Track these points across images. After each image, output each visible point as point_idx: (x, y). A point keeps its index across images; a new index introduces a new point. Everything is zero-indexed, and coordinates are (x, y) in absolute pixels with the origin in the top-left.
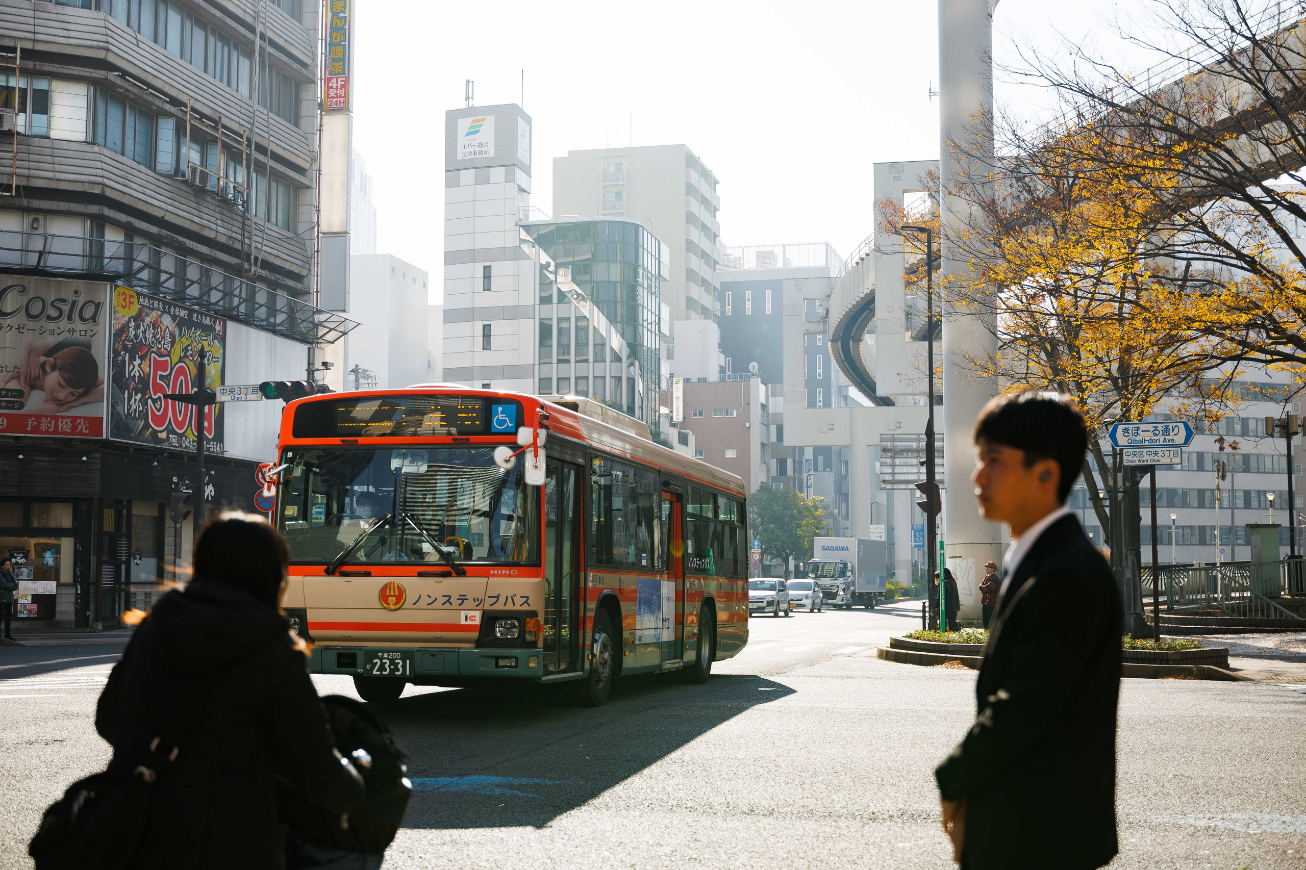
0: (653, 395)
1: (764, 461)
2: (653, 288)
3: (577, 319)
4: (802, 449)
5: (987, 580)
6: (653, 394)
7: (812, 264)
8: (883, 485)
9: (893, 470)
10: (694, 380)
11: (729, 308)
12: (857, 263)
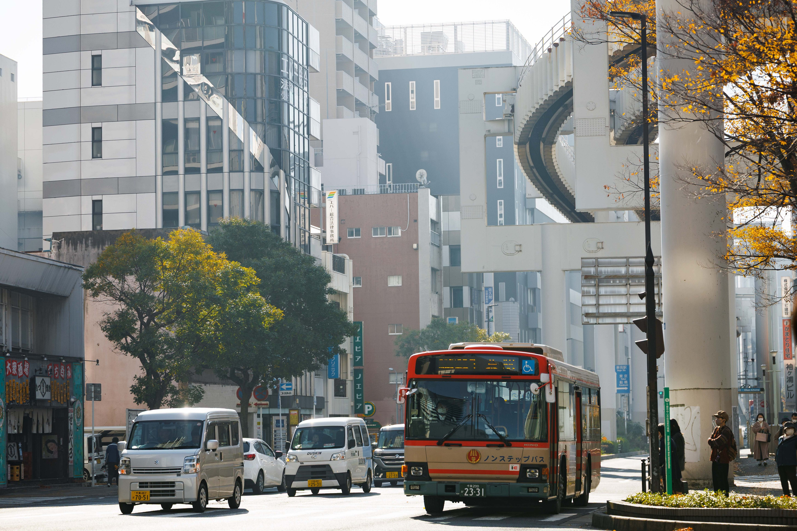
0: (302, 212)
1: (435, 291)
2: (301, 80)
3: (208, 119)
4: (480, 276)
5: (717, 433)
6: (302, 210)
7: (489, 48)
8: (586, 320)
9: (598, 301)
10: (349, 192)
11: (388, 102)
12: (550, 50)
